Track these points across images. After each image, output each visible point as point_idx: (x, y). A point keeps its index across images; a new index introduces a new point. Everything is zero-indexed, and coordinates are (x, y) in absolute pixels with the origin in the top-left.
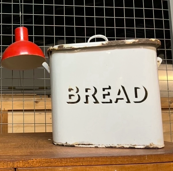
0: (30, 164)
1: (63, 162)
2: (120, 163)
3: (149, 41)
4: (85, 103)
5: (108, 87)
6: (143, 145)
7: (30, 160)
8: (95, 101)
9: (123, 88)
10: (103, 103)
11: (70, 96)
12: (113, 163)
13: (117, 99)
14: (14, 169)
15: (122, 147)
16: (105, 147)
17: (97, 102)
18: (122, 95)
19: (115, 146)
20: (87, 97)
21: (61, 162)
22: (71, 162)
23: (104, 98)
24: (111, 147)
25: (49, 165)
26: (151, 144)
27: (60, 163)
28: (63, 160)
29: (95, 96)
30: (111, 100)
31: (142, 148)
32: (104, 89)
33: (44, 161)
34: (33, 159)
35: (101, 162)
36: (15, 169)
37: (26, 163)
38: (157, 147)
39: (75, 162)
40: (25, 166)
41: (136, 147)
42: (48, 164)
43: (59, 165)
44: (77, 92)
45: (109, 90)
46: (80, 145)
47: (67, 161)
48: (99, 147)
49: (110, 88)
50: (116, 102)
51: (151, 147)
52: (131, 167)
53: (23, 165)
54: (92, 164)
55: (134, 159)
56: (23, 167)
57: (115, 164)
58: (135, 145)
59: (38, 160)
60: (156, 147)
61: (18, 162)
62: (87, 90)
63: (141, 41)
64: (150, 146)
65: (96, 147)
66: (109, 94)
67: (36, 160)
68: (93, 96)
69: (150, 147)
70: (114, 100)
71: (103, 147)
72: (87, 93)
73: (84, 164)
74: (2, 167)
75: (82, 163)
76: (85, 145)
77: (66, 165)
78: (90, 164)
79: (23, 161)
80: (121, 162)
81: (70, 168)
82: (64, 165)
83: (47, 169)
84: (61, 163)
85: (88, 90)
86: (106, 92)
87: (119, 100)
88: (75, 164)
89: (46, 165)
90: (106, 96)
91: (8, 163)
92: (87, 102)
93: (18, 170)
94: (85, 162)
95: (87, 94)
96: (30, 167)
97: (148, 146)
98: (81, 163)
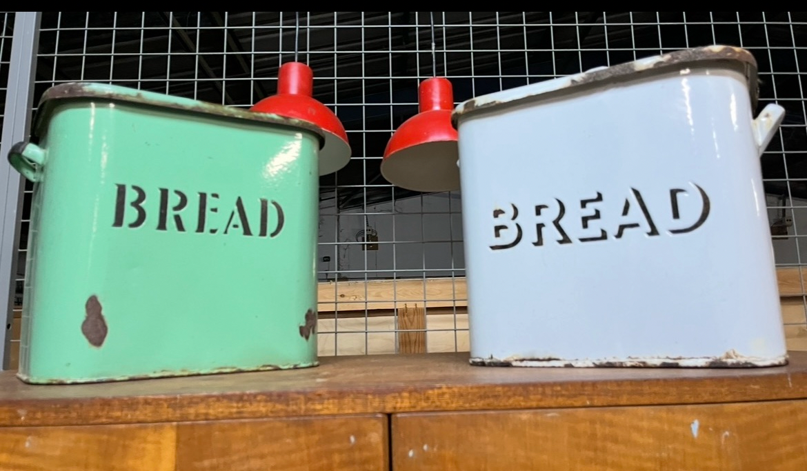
0: (433, 402)
1: (532, 397)
2: (706, 397)
3: (702, 55)
4: (536, 244)
5: (595, 196)
6: (705, 358)
7: (432, 388)
8: (561, 238)
9: (637, 193)
10: (583, 240)
11: (498, 229)
12: (687, 398)
13: (622, 228)
14: (386, 418)
15: (642, 365)
16: (592, 365)
17: (566, 240)
18: (636, 214)
19: (622, 363)
20: (540, 227)
21: (524, 397)
22: (557, 397)
23: (585, 226)
24: (610, 366)
25: (488, 405)
26: (727, 353)
27: (522, 398)
28: (531, 388)
29: (561, 223)
30: (603, 232)
31: (699, 365)
32: (584, 204)
33: (474, 394)
34: (440, 388)
35: (650, 394)
36: (389, 416)
37: (421, 400)
38: (750, 363)
39: (569, 397)
40: (418, 408)
41: (682, 363)
42: (487, 401)
43: (520, 405)
44: (514, 218)
45: (597, 205)
46: (525, 362)
47: (543, 394)
48: (577, 365)
49: (600, 198)
50: (619, 235)
51: (730, 361)
52: (744, 411)
53: (412, 404)
54: (622, 403)
55: (752, 386)
56: (412, 410)
57: (692, 400)
58: (680, 359)
59: (456, 390)
60: (746, 363)
61: (397, 394)
62: (538, 210)
63: (677, 58)
64: (724, 360)
65: (569, 366)
66: (597, 215)
67: (450, 391)
68: (556, 223)
69: (726, 363)
70: (612, 231)
71: (586, 365)
72: (539, 217)
73: (596, 402)
74: (350, 411)
75: (591, 399)
76: (538, 360)
77: (542, 404)
78: (615, 401)
79: (410, 392)
80: (712, 394)
81: (551, 414)
82: (534, 404)
83: (485, 415)
84: (526, 397)
85: (543, 210)
86: (590, 210)
87: (626, 231)
88: (569, 402)
89: (481, 404)
90: (590, 222)
91: (367, 399)
92: (539, 243)
93: (397, 418)
94: (599, 395)
95: (539, 220)
96: (432, 409)
97: (720, 359)
98: (585, 397)
